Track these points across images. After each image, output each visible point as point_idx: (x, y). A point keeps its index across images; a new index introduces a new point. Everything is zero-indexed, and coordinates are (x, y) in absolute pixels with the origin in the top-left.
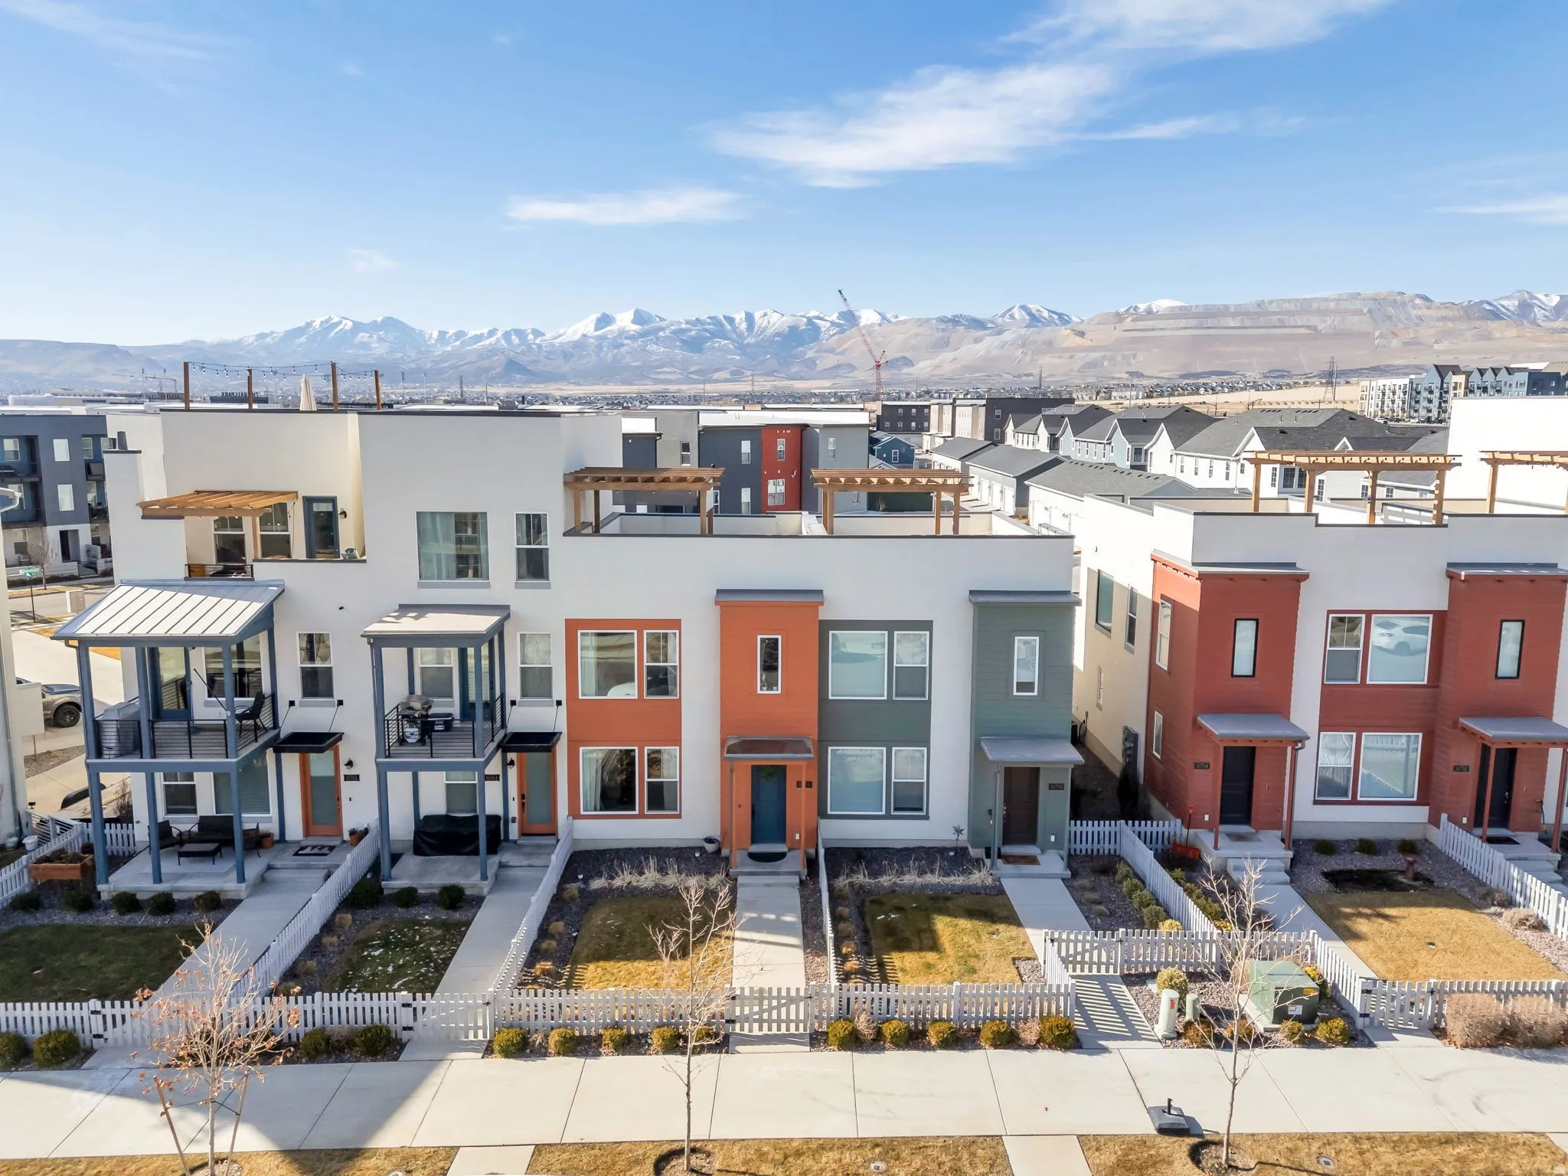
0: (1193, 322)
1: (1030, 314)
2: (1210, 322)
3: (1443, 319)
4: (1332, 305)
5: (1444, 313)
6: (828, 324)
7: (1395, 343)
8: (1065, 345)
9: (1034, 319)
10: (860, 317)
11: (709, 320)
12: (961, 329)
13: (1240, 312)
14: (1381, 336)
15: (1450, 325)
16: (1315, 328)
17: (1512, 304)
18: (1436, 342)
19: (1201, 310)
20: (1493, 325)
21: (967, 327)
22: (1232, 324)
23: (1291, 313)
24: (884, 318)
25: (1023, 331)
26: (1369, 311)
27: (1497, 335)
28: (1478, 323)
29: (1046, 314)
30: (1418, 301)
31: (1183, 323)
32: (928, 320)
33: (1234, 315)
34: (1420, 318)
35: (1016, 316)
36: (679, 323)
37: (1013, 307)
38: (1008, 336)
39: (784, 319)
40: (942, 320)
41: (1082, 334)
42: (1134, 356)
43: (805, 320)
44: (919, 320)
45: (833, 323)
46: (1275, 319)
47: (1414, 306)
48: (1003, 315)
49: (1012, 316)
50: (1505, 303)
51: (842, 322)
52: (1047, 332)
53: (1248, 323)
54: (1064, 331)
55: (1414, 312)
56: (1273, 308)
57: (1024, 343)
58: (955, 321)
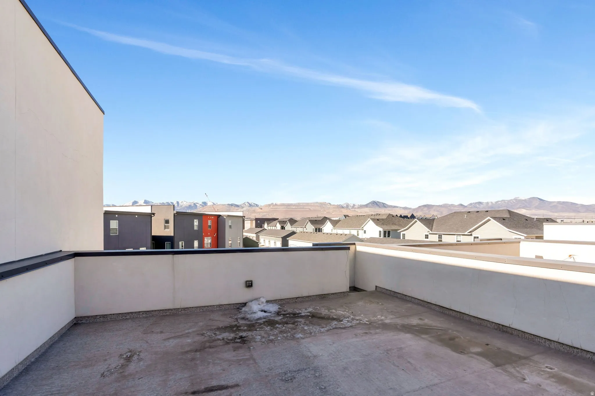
0: (285, 207)
1: (249, 204)
2: (289, 207)
3: (334, 208)
4: (313, 204)
5: (334, 207)
6: (199, 205)
7: (325, 213)
8: (258, 211)
9: (250, 205)
10: (207, 203)
11: (166, 203)
12: (233, 207)
13: (295, 205)
14: (322, 211)
15: (335, 209)
16: (310, 209)
17: (345, 205)
18: (333, 213)
19: (287, 204)
20: (342, 209)
21: (235, 207)
22: (293, 208)
23: (304, 206)
24: (214, 204)
25: (248, 208)
26: (320, 206)
27: (343, 211)
28: (340, 209)
29: (253, 204)
30: (328, 204)
31: (283, 207)
32: (225, 205)
33: (294, 206)
34: (329, 208)
35: (246, 204)
36: (158, 203)
37: (245, 203)
38: (244, 209)
39: (187, 203)
40: (229, 205)
41: (261, 209)
42: (273, 214)
43: (193, 204)
44: (223, 204)
45: (201, 205)
46: (302, 207)
47: (328, 205)
48: (243, 204)
49: (245, 204)
50: (344, 205)
51: (203, 204)
52: (253, 208)
53: (297, 208)
54: (257, 208)
55: (328, 206)
56: (301, 205)
57: (248, 211)
58: (232, 205)
